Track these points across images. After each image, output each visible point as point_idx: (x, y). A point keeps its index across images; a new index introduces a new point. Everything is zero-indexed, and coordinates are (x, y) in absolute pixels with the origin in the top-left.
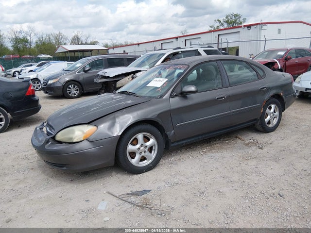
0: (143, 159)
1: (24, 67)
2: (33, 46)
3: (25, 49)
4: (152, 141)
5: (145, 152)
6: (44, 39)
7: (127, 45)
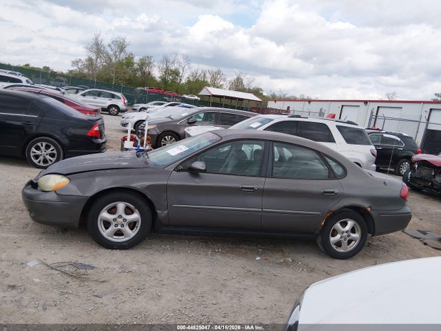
0: (119, 233)
1: (154, 104)
2: (183, 81)
3: (173, 84)
4: (136, 216)
5: (122, 226)
6: (198, 75)
7: (295, 100)
